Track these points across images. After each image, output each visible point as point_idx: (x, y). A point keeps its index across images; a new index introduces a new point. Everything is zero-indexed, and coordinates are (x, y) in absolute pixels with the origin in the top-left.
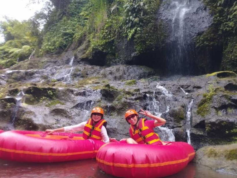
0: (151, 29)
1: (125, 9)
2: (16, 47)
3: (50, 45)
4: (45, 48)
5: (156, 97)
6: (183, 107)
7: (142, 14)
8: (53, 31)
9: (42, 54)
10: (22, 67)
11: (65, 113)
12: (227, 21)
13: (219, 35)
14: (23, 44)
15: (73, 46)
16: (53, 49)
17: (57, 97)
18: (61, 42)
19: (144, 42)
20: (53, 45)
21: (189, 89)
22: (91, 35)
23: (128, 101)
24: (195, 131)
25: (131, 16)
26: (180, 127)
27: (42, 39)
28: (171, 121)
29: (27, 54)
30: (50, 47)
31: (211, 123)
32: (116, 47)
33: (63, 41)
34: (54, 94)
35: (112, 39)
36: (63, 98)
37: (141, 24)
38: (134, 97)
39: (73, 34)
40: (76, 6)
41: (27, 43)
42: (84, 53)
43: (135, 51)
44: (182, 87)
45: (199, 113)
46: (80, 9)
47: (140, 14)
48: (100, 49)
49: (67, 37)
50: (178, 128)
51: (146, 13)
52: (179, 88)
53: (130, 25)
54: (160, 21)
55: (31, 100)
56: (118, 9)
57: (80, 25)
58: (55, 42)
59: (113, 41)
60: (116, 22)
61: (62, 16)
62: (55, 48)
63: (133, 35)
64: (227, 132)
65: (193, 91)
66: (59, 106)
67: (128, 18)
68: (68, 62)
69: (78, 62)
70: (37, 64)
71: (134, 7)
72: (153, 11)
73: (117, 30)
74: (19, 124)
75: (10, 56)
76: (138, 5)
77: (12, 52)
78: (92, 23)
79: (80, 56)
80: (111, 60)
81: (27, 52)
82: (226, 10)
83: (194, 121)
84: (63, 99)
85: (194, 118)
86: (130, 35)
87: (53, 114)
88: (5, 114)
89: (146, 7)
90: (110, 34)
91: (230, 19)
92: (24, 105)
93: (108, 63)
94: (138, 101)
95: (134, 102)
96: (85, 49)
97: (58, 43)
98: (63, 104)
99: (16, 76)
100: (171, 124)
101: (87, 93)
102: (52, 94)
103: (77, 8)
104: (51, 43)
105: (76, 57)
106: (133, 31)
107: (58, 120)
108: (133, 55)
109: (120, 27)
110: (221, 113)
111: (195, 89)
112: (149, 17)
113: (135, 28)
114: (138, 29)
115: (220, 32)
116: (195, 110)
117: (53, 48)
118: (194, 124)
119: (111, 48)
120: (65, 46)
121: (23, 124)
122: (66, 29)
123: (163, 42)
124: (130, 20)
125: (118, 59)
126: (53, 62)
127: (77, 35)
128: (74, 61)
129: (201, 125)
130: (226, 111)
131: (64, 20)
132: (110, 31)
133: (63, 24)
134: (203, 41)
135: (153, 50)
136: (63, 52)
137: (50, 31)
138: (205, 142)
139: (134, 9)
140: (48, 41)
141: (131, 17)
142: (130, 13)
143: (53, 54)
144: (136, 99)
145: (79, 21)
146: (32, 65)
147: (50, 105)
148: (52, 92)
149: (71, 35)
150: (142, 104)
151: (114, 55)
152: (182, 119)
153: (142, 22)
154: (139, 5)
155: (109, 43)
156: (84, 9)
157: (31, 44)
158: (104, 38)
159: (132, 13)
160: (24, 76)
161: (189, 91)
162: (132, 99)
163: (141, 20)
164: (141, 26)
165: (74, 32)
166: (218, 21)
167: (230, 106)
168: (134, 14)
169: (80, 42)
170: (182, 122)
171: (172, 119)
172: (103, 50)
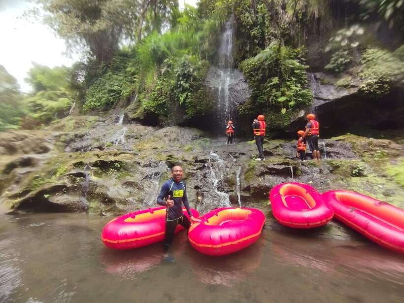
0: (200, 95)
1: (176, 73)
2: (51, 99)
3: (95, 102)
4: (89, 104)
5: (212, 166)
6: (234, 174)
7: (192, 80)
8: (97, 85)
9: (87, 110)
10: (66, 126)
11: (137, 185)
12: (262, 95)
13: (257, 106)
14: (59, 96)
15: (121, 103)
16: (99, 106)
17: (125, 169)
18: (107, 99)
19: (195, 107)
20: (99, 102)
21: (237, 155)
22: (142, 95)
23: (191, 171)
24: (243, 194)
25: (182, 80)
26: (233, 191)
27: (85, 94)
28: (226, 186)
29: (65, 108)
30: (96, 104)
31: (254, 187)
32: (168, 109)
33: (110, 98)
34: (121, 166)
35: (164, 101)
36: (132, 170)
37: (191, 89)
38: (195, 168)
39: (121, 91)
40: (120, 59)
41: (64, 95)
42: (135, 113)
43: (187, 114)
44: (231, 153)
45: (245, 179)
46: (125, 63)
47: (190, 79)
48: (152, 110)
49: (114, 94)
50: (231, 192)
51: (195, 79)
52: (228, 155)
53: (181, 89)
54: (208, 89)
55: (99, 172)
56: (168, 71)
57: (127, 81)
58: (100, 98)
59: (165, 103)
60: (166, 84)
61: (106, 69)
62: (101, 104)
63: (185, 100)
64: (265, 194)
65: (239, 157)
66: (129, 179)
67: (179, 83)
68: (117, 120)
69: (129, 121)
70: (84, 123)
71: (184, 73)
72: (201, 79)
73: (168, 93)
74: (93, 198)
75: (44, 109)
76: (187, 70)
77: (47, 105)
78: (142, 82)
79: (131, 116)
80: (163, 121)
81: (66, 105)
82: (262, 85)
83: (242, 186)
84: (132, 172)
85: (242, 184)
86: (182, 99)
87: (125, 186)
88: (76, 188)
89: (195, 73)
90: (161, 96)
91: (265, 93)
92: (94, 178)
93: (161, 124)
94: (198, 171)
95: (195, 172)
96: (135, 109)
97: (104, 99)
98: (132, 176)
99: (65, 138)
100: (226, 189)
101: (153, 164)
102: (119, 166)
103: (123, 62)
104: (97, 99)
105: (126, 116)
106: (185, 95)
107: (131, 192)
108: (184, 117)
109: (171, 90)
110: (260, 179)
111: (240, 155)
112: (198, 84)
113: (186, 93)
114: (189, 94)
115: (257, 104)
116: (243, 177)
117: (99, 104)
118: (242, 189)
119: (163, 110)
120: (113, 103)
121: (97, 198)
122: (112, 85)
123: (211, 108)
124: (181, 85)
125: (170, 121)
126: (102, 121)
127: (125, 92)
128: (124, 120)
129: (247, 189)
130: (264, 177)
131: (110, 75)
132: (162, 93)
133: (109, 79)
134: (244, 110)
135: (203, 114)
136: (110, 109)
137: (94, 85)
138: (250, 201)
139: (184, 74)
140: (93, 96)
141: (182, 82)
142: (181, 78)
143: (99, 111)
144: (197, 169)
145: (126, 77)
146: (78, 124)
147: (119, 177)
148: (119, 164)
149: (119, 92)
150: (202, 174)
151: (166, 116)
152: (234, 184)
153: (192, 88)
154: (189, 71)
155: (161, 104)
156: (130, 64)
157: (70, 96)
158: (156, 99)
159: (183, 78)
160: (73, 138)
161: (236, 157)
162: (194, 170)
163: (191, 86)
164: (191, 92)
165: (121, 89)
166: (256, 94)
167: (267, 173)
168: (185, 80)
169: (129, 100)
170: (234, 187)
171: (226, 184)
172: (155, 111)
